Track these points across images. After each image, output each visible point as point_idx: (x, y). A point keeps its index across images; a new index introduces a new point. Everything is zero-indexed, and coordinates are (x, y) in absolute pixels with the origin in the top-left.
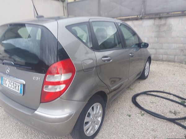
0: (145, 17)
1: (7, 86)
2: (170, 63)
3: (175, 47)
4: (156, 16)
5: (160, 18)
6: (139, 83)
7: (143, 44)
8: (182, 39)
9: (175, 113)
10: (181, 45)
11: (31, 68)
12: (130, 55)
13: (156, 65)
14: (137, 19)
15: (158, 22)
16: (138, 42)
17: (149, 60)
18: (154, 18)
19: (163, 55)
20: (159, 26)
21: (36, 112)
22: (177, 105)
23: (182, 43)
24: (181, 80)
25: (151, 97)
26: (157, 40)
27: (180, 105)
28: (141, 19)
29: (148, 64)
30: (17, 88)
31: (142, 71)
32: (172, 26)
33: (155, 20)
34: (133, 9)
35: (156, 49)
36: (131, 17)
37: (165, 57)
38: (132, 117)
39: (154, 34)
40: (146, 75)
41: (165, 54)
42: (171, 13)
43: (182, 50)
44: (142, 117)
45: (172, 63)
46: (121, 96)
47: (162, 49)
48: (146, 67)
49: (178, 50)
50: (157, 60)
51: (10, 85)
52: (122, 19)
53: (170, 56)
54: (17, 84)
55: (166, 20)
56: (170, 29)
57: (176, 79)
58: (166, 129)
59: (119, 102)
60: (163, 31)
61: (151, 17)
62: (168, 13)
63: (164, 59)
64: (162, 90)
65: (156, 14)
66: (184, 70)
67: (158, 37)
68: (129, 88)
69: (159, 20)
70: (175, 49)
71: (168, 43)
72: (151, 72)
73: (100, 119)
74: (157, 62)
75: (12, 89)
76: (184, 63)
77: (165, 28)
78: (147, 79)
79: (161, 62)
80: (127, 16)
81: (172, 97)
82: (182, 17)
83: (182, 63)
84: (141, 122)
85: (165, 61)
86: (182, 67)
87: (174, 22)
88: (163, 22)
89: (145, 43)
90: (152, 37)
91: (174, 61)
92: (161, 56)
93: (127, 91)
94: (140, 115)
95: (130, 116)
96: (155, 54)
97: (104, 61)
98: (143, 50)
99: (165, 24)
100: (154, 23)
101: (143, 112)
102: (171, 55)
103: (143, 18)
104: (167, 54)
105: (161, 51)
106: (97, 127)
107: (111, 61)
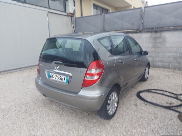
0: (143, 31)
1: (54, 79)
2: (165, 69)
3: (169, 56)
4: (152, 30)
5: (156, 32)
6: (141, 83)
7: (144, 52)
8: (175, 49)
9: (170, 104)
10: (175, 54)
11: (77, 65)
12: (135, 59)
13: (153, 71)
14: (136, 32)
15: (154, 35)
16: (140, 51)
17: (148, 65)
18: (151, 32)
19: (159, 62)
20: (155, 38)
21: (79, 94)
22: (172, 99)
23: (175, 53)
24: (174, 82)
25: (151, 93)
26: (153, 50)
27: (174, 99)
28: (140, 32)
29: (147, 69)
30: (63, 79)
31: (143, 73)
32: (166, 39)
33: (152, 34)
34: (132, 24)
35: (153, 57)
36: (131, 30)
37: (161, 64)
38: (138, 106)
39: (151, 45)
40: (146, 78)
41: (161, 62)
42: (164, 28)
43: (175, 58)
44: (145, 106)
45: (168, 70)
46: (127, 93)
47: (158, 57)
48: (146, 71)
49: (171, 59)
50: (155, 67)
51: (57, 78)
52: (123, 32)
53: (166, 64)
54: (64, 76)
55: (161, 34)
56: (164, 41)
57: (171, 81)
58: (164, 113)
59: (126, 97)
60: (159, 43)
61: (148, 31)
62: (162, 28)
63: (160, 66)
64: (160, 89)
65: (153, 29)
66: (178, 74)
67: (154, 47)
68: (133, 87)
69: (155, 34)
70: (170, 57)
71: (163, 52)
72: (150, 76)
73: (116, 104)
74: (154, 68)
75: (59, 80)
76: (177, 69)
77: (160, 40)
78: (147, 81)
79: (158, 69)
80: (127, 30)
81: (168, 94)
82: (174, 31)
83: (176, 69)
84: (145, 109)
85: (161, 67)
86: (176, 72)
87: (168, 35)
88: (158, 35)
89: (145, 52)
90: (149, 47)
91: (169, 68)
92: (158, 63)
93: (132, 89)
94: (144, 105)
95: (136, 105)
96: (153, 61)
97: (120, 62)
98: (144, 56)
99: (160, 37)
100: (151, 36)
101: (146, 103)
102: (166, 62)
103: (141, 31)
104: (163, 62)
105: (158, 59)
106: (114, 110)
107: (124, 63)
